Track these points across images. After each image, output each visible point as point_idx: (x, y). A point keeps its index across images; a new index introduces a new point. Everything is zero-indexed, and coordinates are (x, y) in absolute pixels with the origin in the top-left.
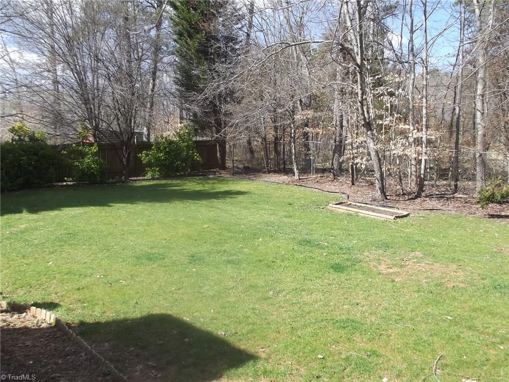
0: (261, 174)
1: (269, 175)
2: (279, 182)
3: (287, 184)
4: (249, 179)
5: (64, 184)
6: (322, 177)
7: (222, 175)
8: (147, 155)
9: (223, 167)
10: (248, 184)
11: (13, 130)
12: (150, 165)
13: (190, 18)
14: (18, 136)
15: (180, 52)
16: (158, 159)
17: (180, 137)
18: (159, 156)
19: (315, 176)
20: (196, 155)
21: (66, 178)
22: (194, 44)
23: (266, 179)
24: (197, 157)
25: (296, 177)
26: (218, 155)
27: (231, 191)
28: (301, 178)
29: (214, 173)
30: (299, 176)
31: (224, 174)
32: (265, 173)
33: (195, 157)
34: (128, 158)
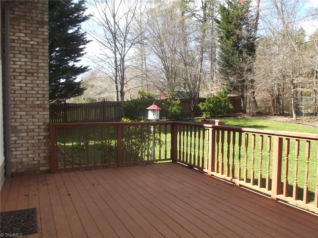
0: (269, 116)
1: (275, 117)
2: (284, 121)
3: (289, 122)
4: (263, 119)
5: (162, 120)
6: (311, 118)
7: (245, 117)
8: (203, 105)
9: (245, 112)
10: (265, 122)
11: (140, 93)
12: (205, 110)
13: (227, 28)
14: (142, 95)
15: (222, 47)
16: (209, 107)
17: (220, 95)
18: (210, 106)
19: (305, 118)
20: (230, 105)
21: (163, 117)
22: (230, 42)
23: (274, 119)
24: (231, 107)
25: (294, 118)
26: (242, 105)
27: (257, 125)
28: (297, 119)
29: (240, 115)
30: (296, 118)
31: (246, 116)
32: (272, 115)
33: (230, 106)
34: (194, 107)
